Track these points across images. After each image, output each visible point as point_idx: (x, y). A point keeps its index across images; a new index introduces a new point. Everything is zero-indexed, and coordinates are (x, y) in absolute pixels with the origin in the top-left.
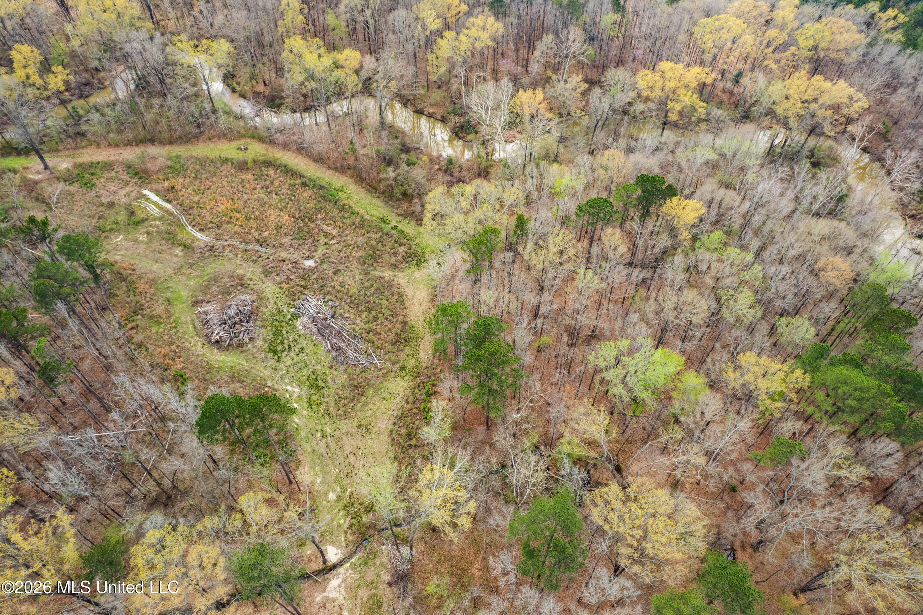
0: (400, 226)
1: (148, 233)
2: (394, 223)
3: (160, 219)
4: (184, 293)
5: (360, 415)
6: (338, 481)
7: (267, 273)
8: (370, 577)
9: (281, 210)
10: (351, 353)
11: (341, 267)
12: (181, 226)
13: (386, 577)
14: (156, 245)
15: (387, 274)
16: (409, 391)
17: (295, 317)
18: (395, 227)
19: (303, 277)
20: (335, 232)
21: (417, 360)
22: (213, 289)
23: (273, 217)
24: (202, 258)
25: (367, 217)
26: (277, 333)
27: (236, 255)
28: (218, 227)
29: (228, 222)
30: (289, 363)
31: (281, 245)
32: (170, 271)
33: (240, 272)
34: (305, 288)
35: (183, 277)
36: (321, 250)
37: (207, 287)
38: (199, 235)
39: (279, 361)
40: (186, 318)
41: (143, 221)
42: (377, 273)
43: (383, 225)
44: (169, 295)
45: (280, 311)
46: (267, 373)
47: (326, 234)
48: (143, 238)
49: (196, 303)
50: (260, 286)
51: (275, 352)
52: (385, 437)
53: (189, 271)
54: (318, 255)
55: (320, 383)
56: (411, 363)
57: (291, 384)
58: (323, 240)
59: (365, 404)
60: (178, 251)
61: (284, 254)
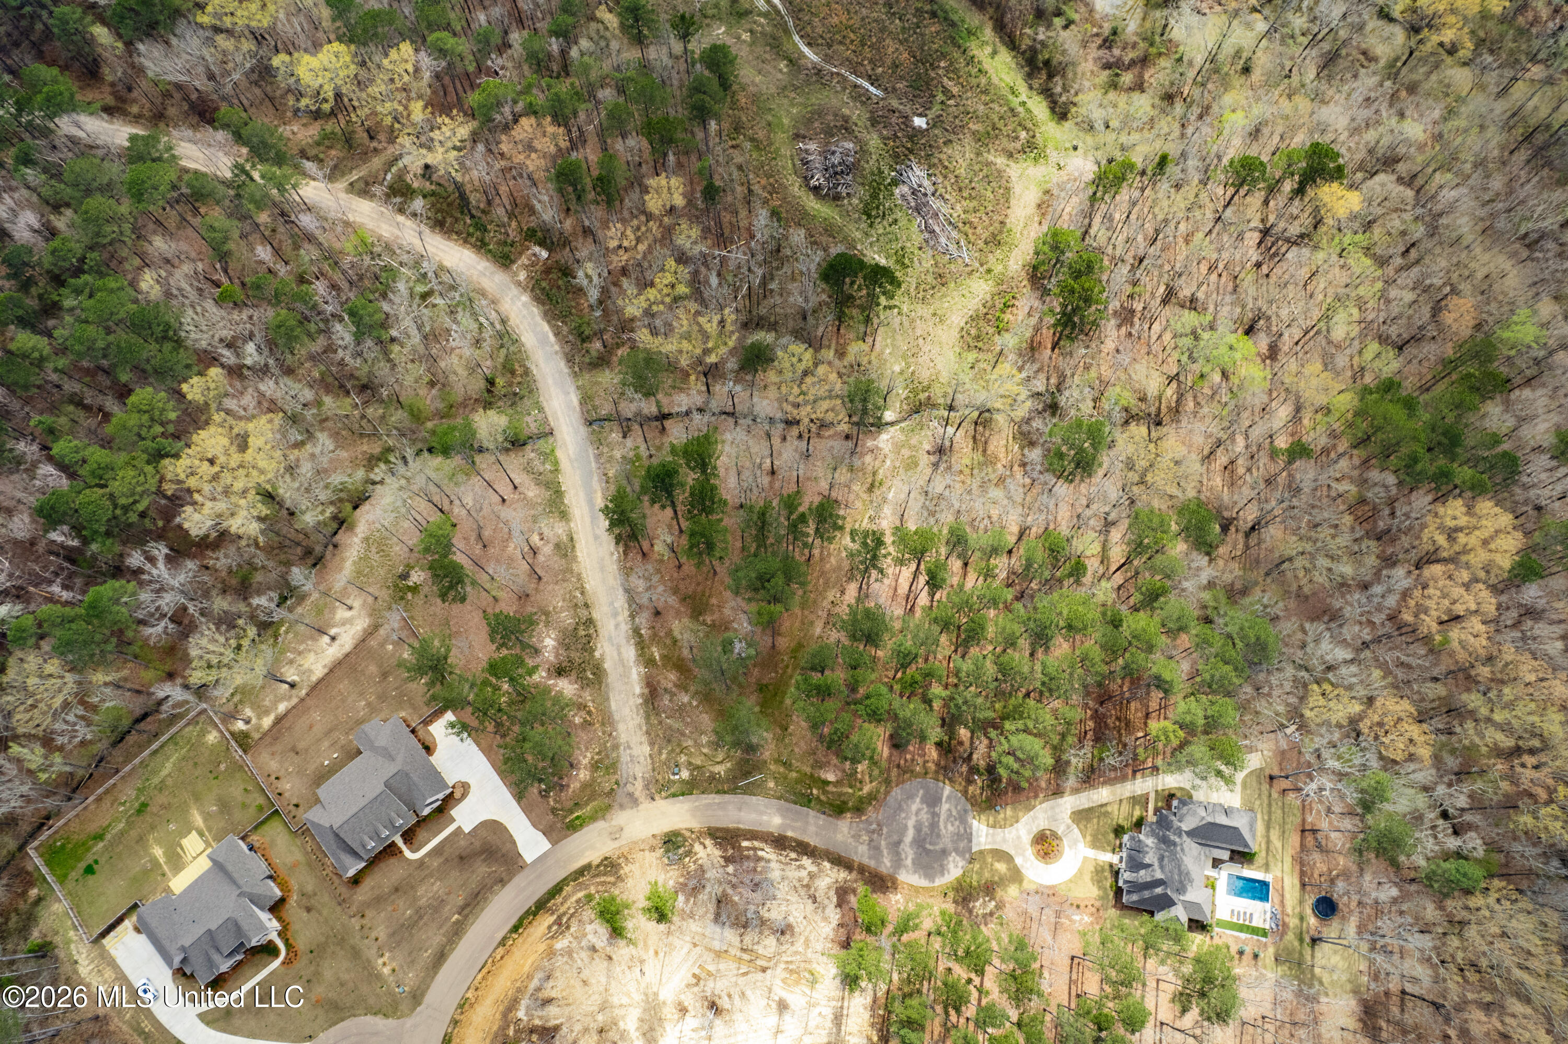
0: (1030, 104)
1: (751, 31)
2: (1023, 97)
3: (766, 15)
4: (786, 121)
5: (937, 304)
6: (904, 357)
7: (874, 122)
8: (914, 441)
9: (901, 42)
10: (943, 240)
11: (952, 137)
12: (787, 31)
13: (927, 447)
14: (759, 50)
15: (1000, 161)
16: (988, 297)
17: (895, 183)
18: (1023, 104)
19: (911, 138)
20: (955, 90)
21: (1005, 267)
22: (816, 124)
23: (890, 50)
24: (808, 83)
25: (995, 80)
26: (875, 196)
27: (844, 89)
28: (829, 46)
29: (841, 43)
30: (881, 231)
31: (894, 89)
32: (773, 90)
33: (846, 111)
34: (911, 151)
35: (786, 101)
36: (936, 110)
37: (810, 121)
38: (806, 50)
39: (871, 225)
40: (786, 151)
41: (748, 13)
42: (991, 158)
43: (1011, 97)
44: (770, 118)
45: (881, 172)
46: (858, 235)
47: (946, 91)
48: (746, 36)
49: (797, 137)
50: (864, 135)
51: (869, 216)
52: (955, 333)
53: (793, 95)
54: (932, 114)
55: (906, 261)
56: (998, 268)
57: (879, 253)
58: (940, 97)
59: (944, 296)
60: (782, 65)
61: (895, 103)
